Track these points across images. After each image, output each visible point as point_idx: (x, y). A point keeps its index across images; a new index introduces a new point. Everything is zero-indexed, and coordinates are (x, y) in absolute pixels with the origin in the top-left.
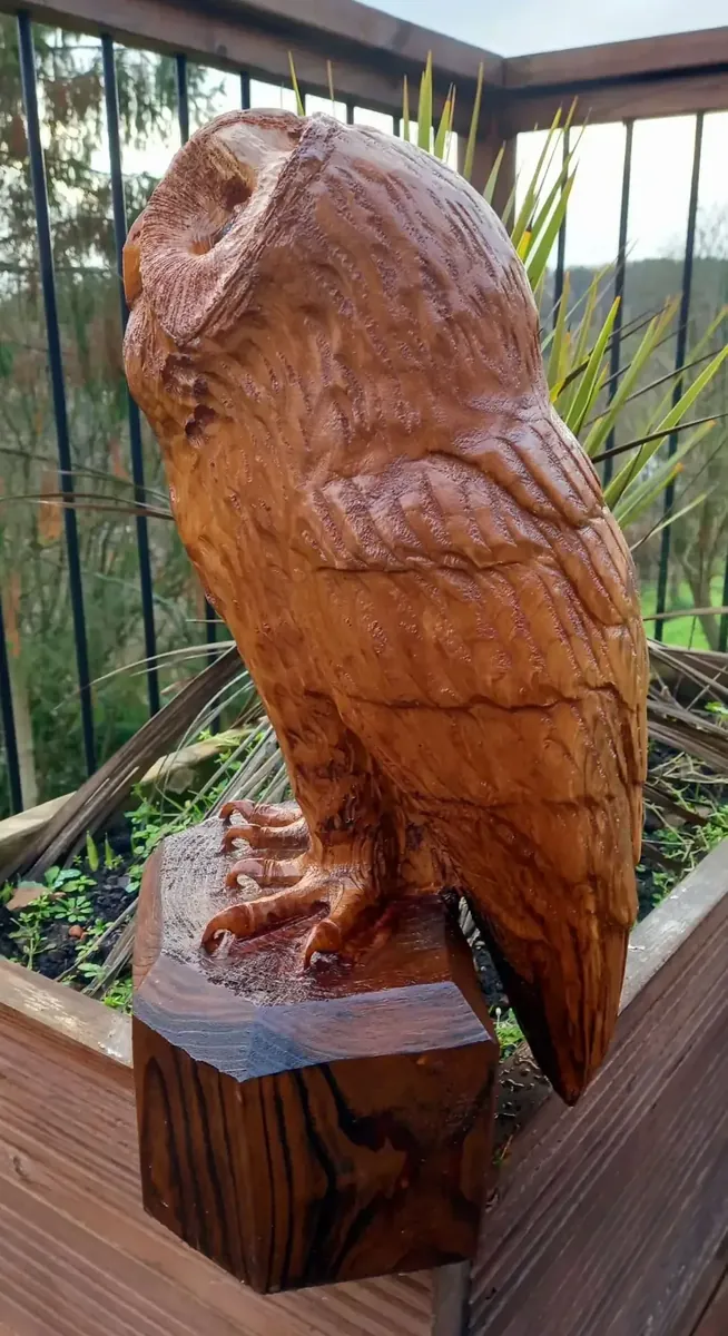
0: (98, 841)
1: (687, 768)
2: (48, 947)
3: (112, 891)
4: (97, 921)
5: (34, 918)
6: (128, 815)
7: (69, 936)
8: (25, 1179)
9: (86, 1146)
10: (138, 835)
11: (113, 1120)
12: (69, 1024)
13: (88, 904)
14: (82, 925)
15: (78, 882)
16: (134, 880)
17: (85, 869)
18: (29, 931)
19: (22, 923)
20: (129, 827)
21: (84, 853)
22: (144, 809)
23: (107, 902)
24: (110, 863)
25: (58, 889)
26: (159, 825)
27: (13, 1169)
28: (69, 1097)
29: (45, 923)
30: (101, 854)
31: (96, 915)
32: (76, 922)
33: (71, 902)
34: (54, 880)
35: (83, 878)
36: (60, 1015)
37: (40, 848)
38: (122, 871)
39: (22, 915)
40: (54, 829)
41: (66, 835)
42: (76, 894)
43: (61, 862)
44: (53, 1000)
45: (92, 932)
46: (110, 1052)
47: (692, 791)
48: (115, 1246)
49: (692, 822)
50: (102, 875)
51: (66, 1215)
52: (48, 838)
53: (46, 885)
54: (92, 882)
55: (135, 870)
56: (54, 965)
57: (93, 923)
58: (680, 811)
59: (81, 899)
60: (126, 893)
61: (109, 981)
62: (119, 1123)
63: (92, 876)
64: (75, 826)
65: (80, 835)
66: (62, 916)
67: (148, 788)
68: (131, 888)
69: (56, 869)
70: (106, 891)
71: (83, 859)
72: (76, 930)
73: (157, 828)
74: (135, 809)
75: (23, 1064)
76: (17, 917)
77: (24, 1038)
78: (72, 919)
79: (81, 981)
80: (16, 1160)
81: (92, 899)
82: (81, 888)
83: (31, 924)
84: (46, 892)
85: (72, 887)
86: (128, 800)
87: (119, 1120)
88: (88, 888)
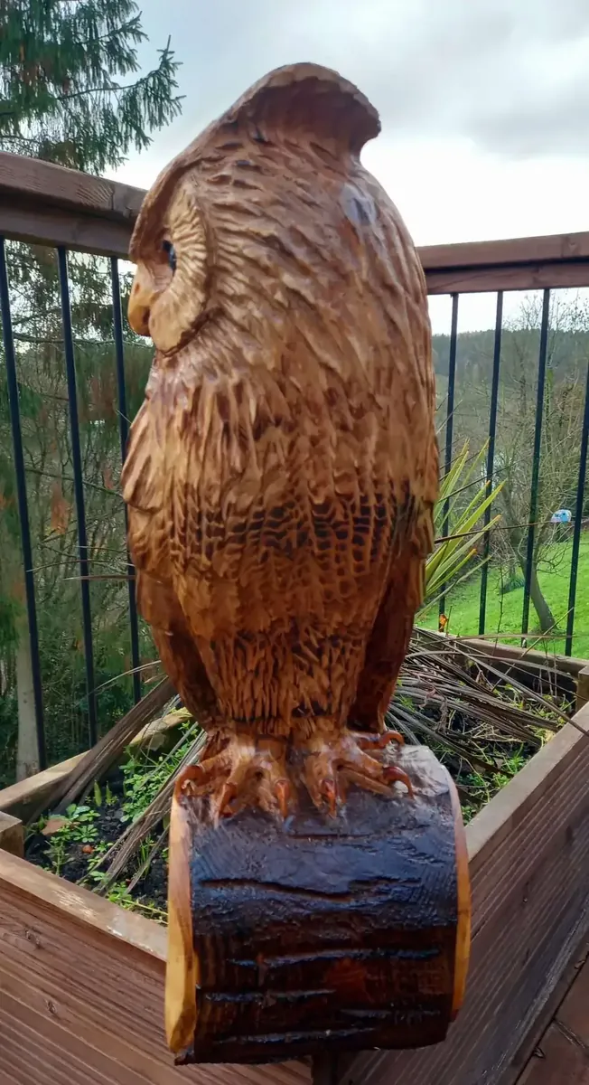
0: (102, 785)
1: (488, 730)
2: (69, 860)
3: (111, 821)
4: (102, 842)
5: (60, 840)
6: (122, 767)
7: (83, 852)
8: (55, 1016)
9: (97, 994)
10: (129, 781)
11: (114, 976)
12: (88, 914)
13: (95, 830)
14: (91, 844)
15: (88, 815)
16: (126, 813)
17: (92, 805)
18: (58, 850)
19: (53, 844)
20: (122, 775)
21: (92, 794)
22: (132, 764)
23: (108, 829)
24: (109, 802)
25: (75, 820)
26: (142, 774)
27: (47, 1010)
28: (86, 962)
29: (67, 843)
30: (103, 794)
31: (101, 838)
32: (88, 843)
33: (84, 829)
34: (73, 813)
35: (92, 812)
36: (83, 908)
37: (63, 792)
38: (117, 806)
39: (53, 838)
40: (73, 779)
41: (81, 782)
42: (87, 823)
43: (77, 801)
44: (78, 899)
45: (98, 849)
46: (114, 932)
47: (490, 746)
48: (114, 1059)
49: (490, 771)
50: (104, 809)
51: (82, 1039)
52: (67, 787)
53: (67, 816)
54: (98, 815)
55: (127, 806)
56: (74, 873)
57: (99, 843)
58: (483, 764)
59: (91, 826)
60: (120, 822)
61: (110, 884)
62: (118, 979)
63: (97, 810)
64: (86, 777)
65: (90, 782)
66: (78, 838)
67: (134, 749)
68: (124, 819)
69: (74, 806)
70: (106, 820)
71: (91, 799)
72: (87, 848)
73: (141, 777)
74: (125, 763)
75: (57, 940)
76: (49, 840)
77: (58, 923)
78: (85, 840)
79: (92, 883)
80: (50, 1004)
81: (98, 827)
82: (91, 819)
83: (58, 845)
84: (68, 822)
85: (84, 818)
86: (119, 757)
87: (119, 976)
88: (95, 819)
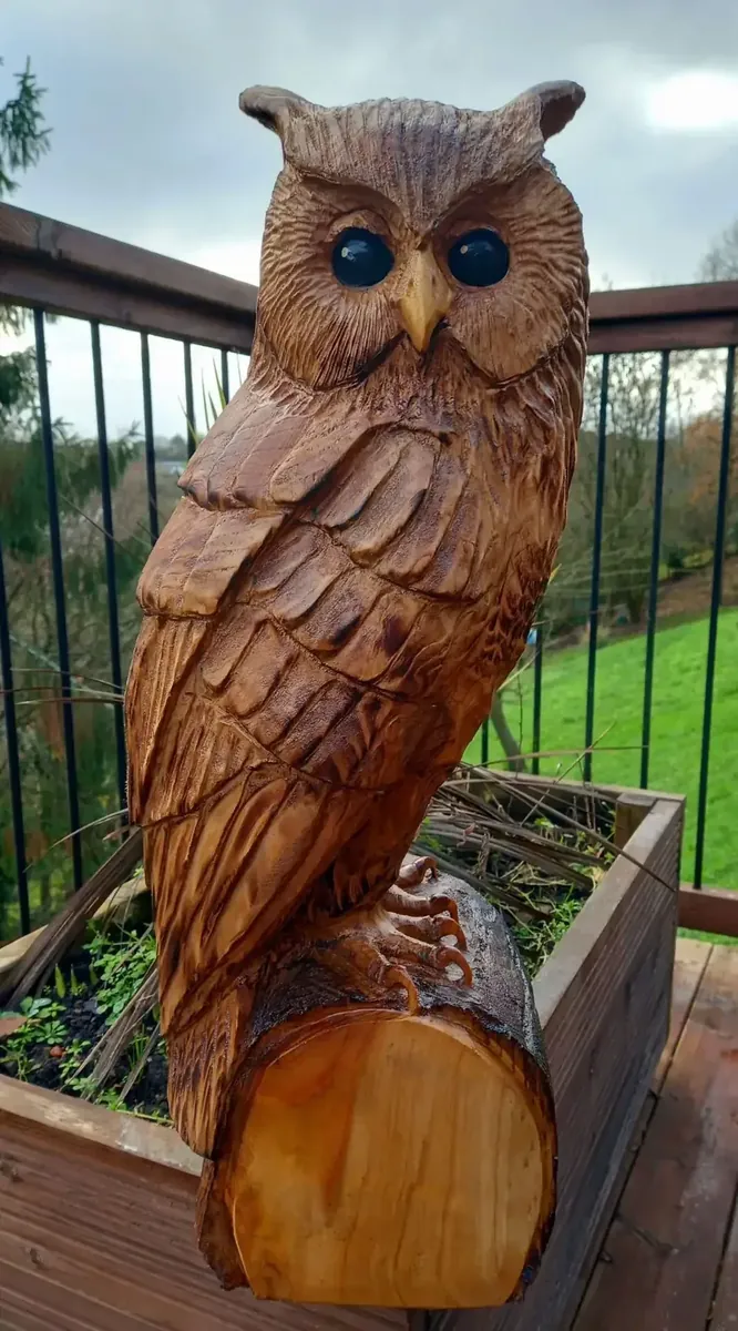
0: (66, 972)
1: (527, 873)
2: (35, 1067)
3: (82, 1014)
4: (75, 1041)
5: (20, 1043)
6: (86, 947)
7: (51, 1056)
8: (40, 1267)
9: (101, 1231)
10: (99, 963)
11: (127, 1205)
12: (86, 1129)
13: (62, 1027)
14: (61, 1045)
15: (50, 1009)
16: (100, 1003)
17: (54, 997)
18: (17, 1056)
19: (10, 1049)
20: (87, 957)
21: (52, 982)
22: (99, 941)
23: (79, 1024)
24: (75, 990)
25: (34, 1017)
26: (114, 953)
27: (29, 1260)
28: (87, 1190)
29: (28, 1047)
30: (67, 980)
31: (73, 1036)
32: (55, 1045)
33: (48, 1026)
34: (29, 1010)
35: (54, 1005)
36: (78, 1122)
37: (16, 981)
38: (85, 997)
39: (10, 1042)
40: (27, 965)
41: (36, 969)
42: (50, 1019)
43: (32, 993)
44: (68, 1110)
45: (70, 1051)
46: (126, 1147)
47: (536, 892)
48: (127, 1313)
49: (539, 919)
50: (69, 1000)
51: (81, 1293)
52: (20, 975)
53: (23, 1013)
54: (62, 1008)
55: (103, 994)
56: (49, 1079)
57: (70, 1044)
58: (529, 909)
59: (56, 1023)
60: (94, 1015)
61: (97, 1090)
62: (133, 1207)
63: (61, 1002)
64: (42, 962)
65: (48, 965)
66: (41, 1039)
67: (100, 923)
68: (101, 1010)
69: (29, 1000)
70: (75, 1014)
71: (52, 988)
72: (56, 1050)
73: (113, 957)
74: (90, 942)
75: (42, 1168)
76: (6, 1044)
77: (44, 1144)
78: (51, 1041)
79: (70, 1091)
80: (33, 1252)
81: (67, 1023)
82: (54, 1014)
83: (18, 1049)
84: (27, 1018)
85: (45, 1013)
86: (81, 935)
87: (132, 1204)
88: (60, 1014)
